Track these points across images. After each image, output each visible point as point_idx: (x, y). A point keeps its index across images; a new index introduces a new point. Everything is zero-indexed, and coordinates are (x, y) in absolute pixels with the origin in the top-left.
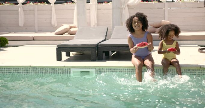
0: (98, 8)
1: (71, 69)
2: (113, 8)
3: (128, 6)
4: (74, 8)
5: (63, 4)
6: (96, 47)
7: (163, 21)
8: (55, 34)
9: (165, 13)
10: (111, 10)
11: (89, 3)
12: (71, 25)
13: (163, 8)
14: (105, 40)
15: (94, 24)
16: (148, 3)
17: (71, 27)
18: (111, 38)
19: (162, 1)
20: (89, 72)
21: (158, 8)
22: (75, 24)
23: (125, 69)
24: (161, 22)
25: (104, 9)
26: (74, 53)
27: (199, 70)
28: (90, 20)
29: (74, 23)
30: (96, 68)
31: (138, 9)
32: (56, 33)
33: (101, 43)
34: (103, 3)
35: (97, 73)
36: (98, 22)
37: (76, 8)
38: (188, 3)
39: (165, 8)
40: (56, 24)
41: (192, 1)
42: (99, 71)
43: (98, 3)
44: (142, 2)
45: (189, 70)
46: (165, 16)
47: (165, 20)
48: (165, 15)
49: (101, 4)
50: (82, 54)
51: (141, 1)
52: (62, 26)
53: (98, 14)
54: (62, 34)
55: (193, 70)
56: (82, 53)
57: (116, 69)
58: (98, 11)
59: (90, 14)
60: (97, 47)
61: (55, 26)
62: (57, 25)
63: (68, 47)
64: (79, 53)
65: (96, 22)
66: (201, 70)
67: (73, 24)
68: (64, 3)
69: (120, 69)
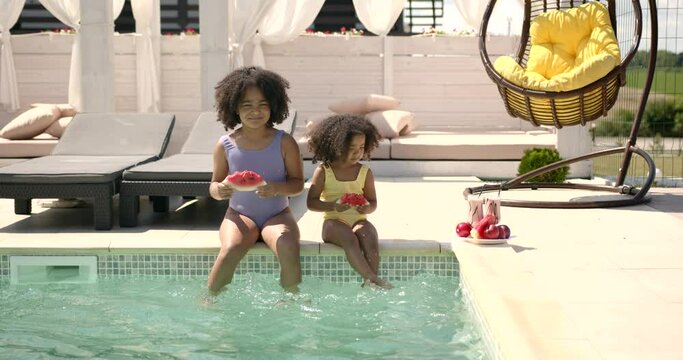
0: (162, 50)
1: (12, 258)
2: (202, 52)
3: (264, 44)
4: (71, 49)
5: (42, 33)
6: (111, 182)
7: (374, 96)
8: (5, 136)
9: (383, 70)
10: (198, 58)
11: (133, 34)
12: (63, 107)
13: (378, 56)
14: (155, 159)
15: (150, 104)
16: (331, 35)
17: (63, 114)
18: (183, 150)
19: (374, 32)
20: (78, 267)
21: (362, 55)
22: (74, 102)
23: (199, 258)
24: (366, 100)
25: (185, 54)
26: (49, 201)
27: (437, 258)
28: (136, 89)
29: (70, 99)
30: (99, 255)
31: (297, 56)
32: (6, 133)
33: (132, 170)
34: (179, 34)
35: (103, 272)
36: (162, 96)
37: (75, 49)
38: (455, 38)
39: (383, 53)
40: (18, 104)
41: (468, 33)
42: (111, 262)
43: (164, 31)
44: (309, 34)
45: (405, 259)
46: (383, 80)
47: (383, 94)
48: (383, 76)
49: (175, 37)
50: (75, 207)
51: (307, 30)
52: (32, 107)
53: (162, 70)
54: (30, 137)
55: (418, 259)
56: (75, 203)
57: (167, 258)
58: (162, 62)
59: (135, 69)
60: (116, 181)
61: (13, 108)
62: (19, 107)
63: (13, 181)
64: (67, 204)
65: (157, 97)
66: (443, 260)
67: (67, 102)
68: (44, 30)
69: (180, 258)
